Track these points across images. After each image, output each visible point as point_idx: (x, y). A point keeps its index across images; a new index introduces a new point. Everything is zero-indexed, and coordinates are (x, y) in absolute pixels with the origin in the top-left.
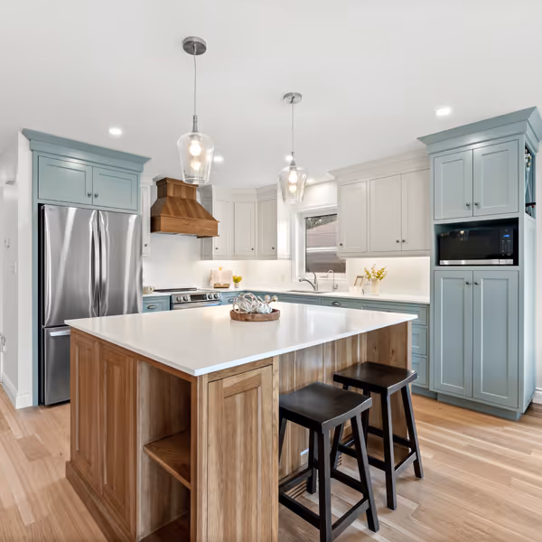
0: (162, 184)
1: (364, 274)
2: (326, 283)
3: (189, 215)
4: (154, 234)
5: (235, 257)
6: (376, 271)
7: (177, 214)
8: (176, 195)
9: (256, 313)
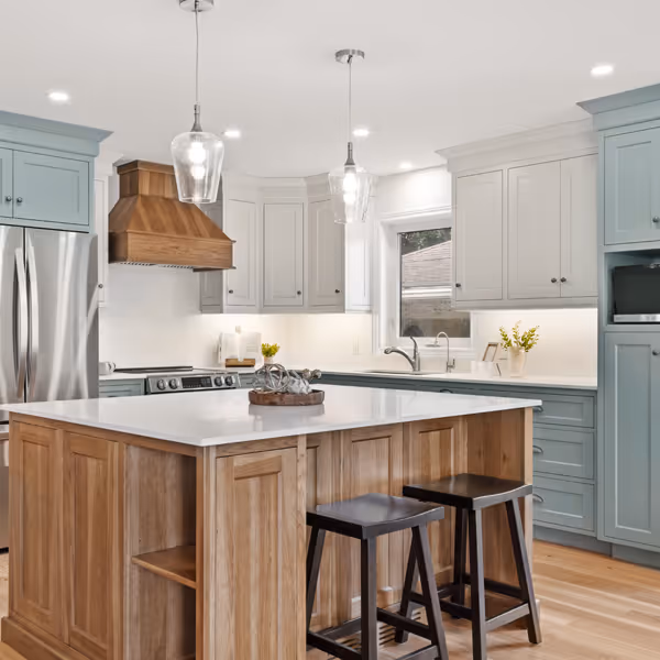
0: (129, 172)
1: (498, 339)
2: (434, 356)
3: (180, 229)
4: (114, 265)
5: (265, 308)
6: (521, 335)
7: (158, 228)
8: (155, 193)
9: (287, 392)
